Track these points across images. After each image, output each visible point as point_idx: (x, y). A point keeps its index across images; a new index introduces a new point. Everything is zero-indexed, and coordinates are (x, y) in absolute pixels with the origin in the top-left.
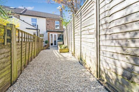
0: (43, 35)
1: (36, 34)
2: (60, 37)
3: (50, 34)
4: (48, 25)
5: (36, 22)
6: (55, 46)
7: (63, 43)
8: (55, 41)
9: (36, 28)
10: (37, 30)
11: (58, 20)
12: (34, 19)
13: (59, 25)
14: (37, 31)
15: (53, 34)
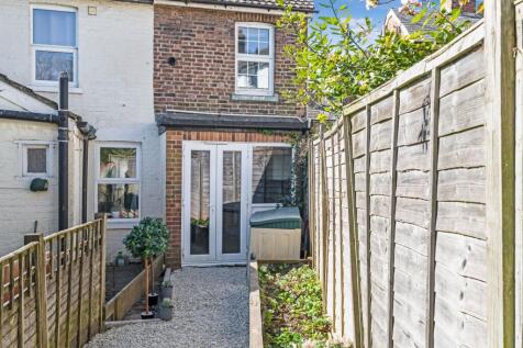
0: (129, 153)
1: (52, 159)
2: (277, 176)
3: (189, 146)
4: (172, 61)
5: (73, 43)
6: (231, 258)
7: (306, 248)
8: (231, 211)
9: (54, 105)
10: (59, 121)
11: (265, 19)
12: (54, 20)
13: (269, 59)
14: (63, 135)
15: (217, 149)
